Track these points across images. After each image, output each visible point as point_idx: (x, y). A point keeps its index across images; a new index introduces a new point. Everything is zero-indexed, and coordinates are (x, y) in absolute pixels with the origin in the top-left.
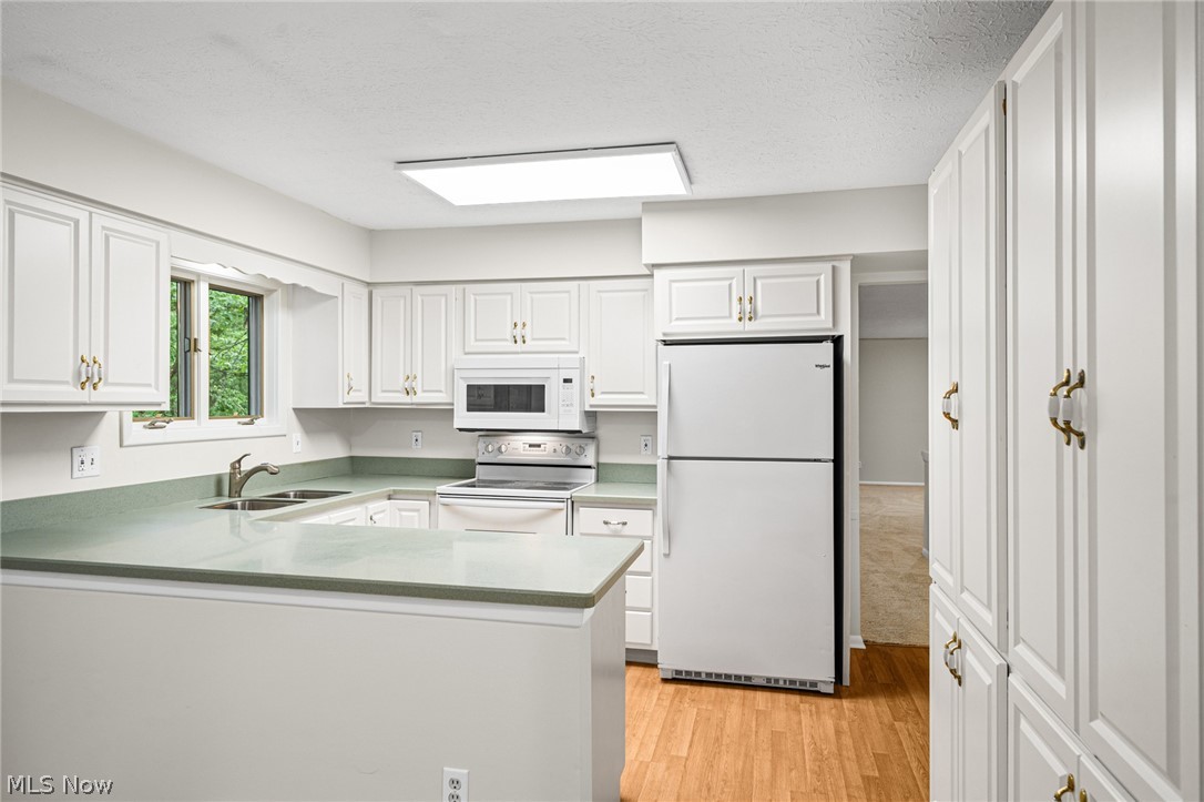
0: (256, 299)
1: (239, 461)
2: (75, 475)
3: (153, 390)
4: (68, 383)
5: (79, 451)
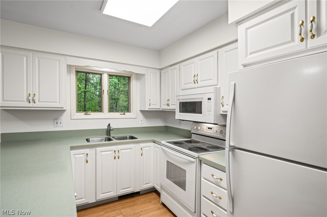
2: (55, 126)
4: (24, 101)
5: (56, 120)
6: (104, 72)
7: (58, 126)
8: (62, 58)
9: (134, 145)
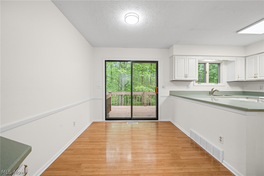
0: (219, 64)
1: (213, 89)
2: (188, 89)
3: (195, 78)
4: (183, 77)
5: (188, 86)
6: (207, 62)
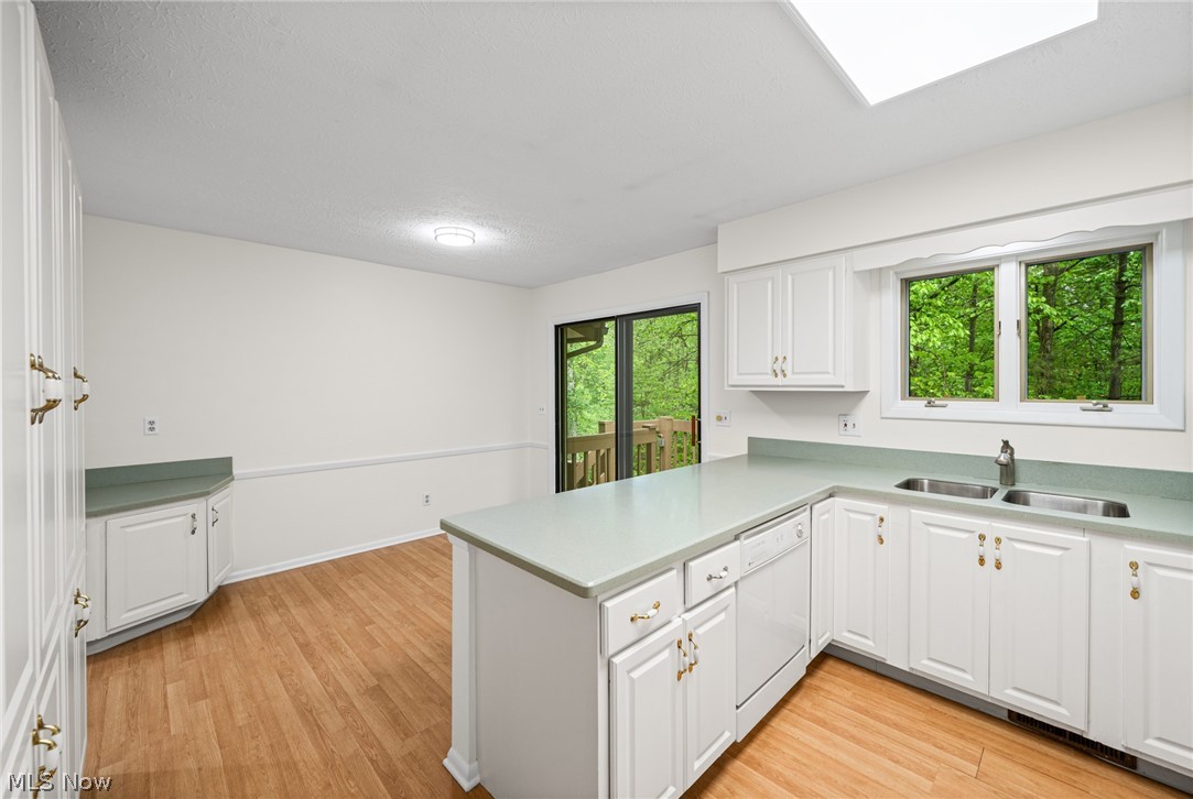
2: (842, 432)
4: (767, 374)
5: (842, 418)
6: (1000, 258)
7: (847, 433)
8: (842, 260)
9: (1086, 539)
